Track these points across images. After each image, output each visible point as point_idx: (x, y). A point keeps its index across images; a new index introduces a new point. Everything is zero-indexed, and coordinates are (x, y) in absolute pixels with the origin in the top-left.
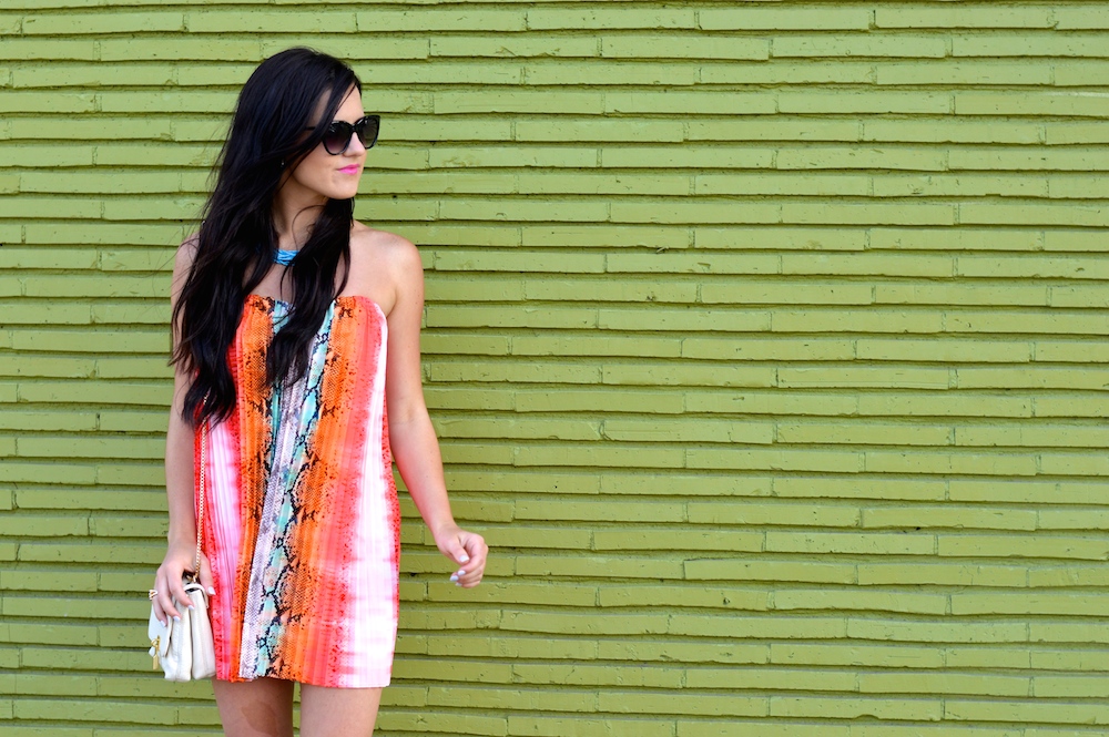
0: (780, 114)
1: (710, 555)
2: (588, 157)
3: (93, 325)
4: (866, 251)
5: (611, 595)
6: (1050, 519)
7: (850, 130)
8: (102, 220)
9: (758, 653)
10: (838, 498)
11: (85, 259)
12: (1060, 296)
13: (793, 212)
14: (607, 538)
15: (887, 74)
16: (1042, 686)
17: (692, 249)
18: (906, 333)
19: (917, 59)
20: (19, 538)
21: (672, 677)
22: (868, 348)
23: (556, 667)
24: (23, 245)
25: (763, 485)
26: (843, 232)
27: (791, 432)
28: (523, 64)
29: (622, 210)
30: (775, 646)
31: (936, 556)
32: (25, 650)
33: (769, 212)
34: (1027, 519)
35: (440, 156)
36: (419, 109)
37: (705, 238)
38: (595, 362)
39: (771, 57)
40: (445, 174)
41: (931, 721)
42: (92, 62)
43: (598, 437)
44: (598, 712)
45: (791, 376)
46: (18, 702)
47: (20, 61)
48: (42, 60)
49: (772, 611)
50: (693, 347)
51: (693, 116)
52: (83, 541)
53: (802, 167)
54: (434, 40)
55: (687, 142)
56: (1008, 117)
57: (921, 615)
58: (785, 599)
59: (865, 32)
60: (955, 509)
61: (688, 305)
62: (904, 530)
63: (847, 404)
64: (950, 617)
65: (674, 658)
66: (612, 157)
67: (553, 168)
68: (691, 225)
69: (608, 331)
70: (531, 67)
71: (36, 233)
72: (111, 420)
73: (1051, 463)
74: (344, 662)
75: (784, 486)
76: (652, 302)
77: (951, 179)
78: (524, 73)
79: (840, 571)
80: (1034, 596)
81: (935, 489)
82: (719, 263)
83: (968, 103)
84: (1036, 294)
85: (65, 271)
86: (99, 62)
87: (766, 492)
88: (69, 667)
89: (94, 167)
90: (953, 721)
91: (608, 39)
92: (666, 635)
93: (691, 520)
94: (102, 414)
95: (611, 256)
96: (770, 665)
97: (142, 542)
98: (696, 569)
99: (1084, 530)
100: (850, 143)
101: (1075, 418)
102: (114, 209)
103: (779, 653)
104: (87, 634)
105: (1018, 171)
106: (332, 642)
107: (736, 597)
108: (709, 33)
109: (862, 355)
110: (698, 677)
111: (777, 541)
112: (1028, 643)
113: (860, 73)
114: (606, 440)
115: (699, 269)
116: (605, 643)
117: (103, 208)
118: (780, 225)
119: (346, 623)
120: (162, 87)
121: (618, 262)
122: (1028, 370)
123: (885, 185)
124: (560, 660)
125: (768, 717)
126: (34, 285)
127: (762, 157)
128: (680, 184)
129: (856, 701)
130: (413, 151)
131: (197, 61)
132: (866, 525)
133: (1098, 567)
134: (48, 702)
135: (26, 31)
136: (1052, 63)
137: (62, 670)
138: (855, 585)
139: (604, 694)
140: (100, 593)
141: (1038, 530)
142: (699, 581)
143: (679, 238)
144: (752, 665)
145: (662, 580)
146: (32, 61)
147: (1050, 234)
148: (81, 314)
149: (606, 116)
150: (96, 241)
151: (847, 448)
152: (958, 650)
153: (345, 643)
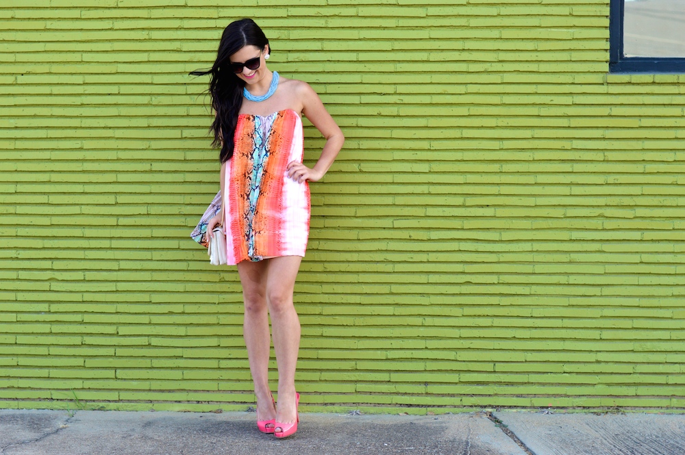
0: (430, 38)
1: (404, 218)
2: (353, 56)
3: (149, 127)
4: (466, 94)
5: (364, 235)
6: (540, 201)
7: (459, 45)
8: (152, 84)
9: (424, 257)
10: (455, 194)
11: (145, 100)
12: (544, 111)
13: (436, 78)
14: (361, 212)
15: (473, 22)
16: (538, 269)
17: (395, 94)
18: (482, 127)
19: (486, 16)
20: (118, 216)
21: (389, 267)
22: (467, 133)
23: (341, 264)
24: (119, 94)
25: (425, 189)
26: (456, 86)
27: (436, 167)
28: (326, 18)
29: (367, 78)
30: (431, 254)
31: (495, 217)
32: (121, 262)
33: (427, 78)
34: (531, 201)
35: (292, 57)
36: (283, 37)
37: (401, 89)
38: (357, 140)
39: (427, 15)
40: (294, 64)
41: (494, 284)
42: (147, 18)
43: (358, 170)
44: (359, 283)
45: (436, 145)
46: (118, 284)
47: (117, 18)
48: (126, 18)
49: (429, 240)
50: (396, 133)
51: (396, 39)
52: (145, 216)
53: (439, 60)
54: (290, 9)
55: (393, 50)
56: (523, 39)
57: (490, 241)
58: (434, 235)
59: (465, 5)
60: (503, 198)
61: (394, 116)
62: (482, 206)
63: (459, 156)
64: (501, 241)
65: (390, 260)
66: (362, 56)
67: (339, 61)
68: (395, 84)
69: (362, 127)
70: (330, 20)
71: (124, 89)
72: (156, 166)
73: (541, 179)
74: (283, 246)
75: (434, 189)
76: (380, 115)
77: (500, 64)
78: (326, 23)
79: (456, 224)
80: (534, 232)
81: (494, 190)
82: (407, 99)
83: (506, 34)
84: (534, 111)
85: (137, 105)
86: (150, 18)
87: (426, 192)
88: (140, 268)
89: (149, 62)
90: (503, 283)
91: (361, 9)
92: (386, 250)
93: (396, 203)
94: (153, 164)
95: (363, 97)
96: (429, 262)
97: (169, 216)
98: (398, 224)
99: (554, 206)
100: (459, 50)
101: (550, 160)
102: (157, 79)
103: (432, 257)
104: (147, 255)
105: (527, 61)
106: (277, 239)
107: (415, 235)
108: (402, 6)
109: (464, 136)
110: (399, 267)
111: (431, 211)
112: (532, 251)
113: (463, 22)
114: (361, 172)
115: (398, 102)
116: (361, 254)
117: (152, 79)
118: (431, 83)
119: (282, 231)
120: (177, 29)
121: (365, 99)
122: (531, 141)
123: (473, 67)
124: (343, 262)
125: (428, 283)
126: (124, 111)
127: (424, 56)
128: (390, 67)
129: (463, 276)
130: (281, 55)
131: (191, 18)
132: (467, 205)
133: (560, 220)
134: (131, 283)
135: (119, 6)
136: (540, 17)
137: (136, 270)
138: (463, 229)
139: (361, 275)
140: (152, 238)
141: (536, 206)
142: (399, 228)
143: (390, 89)
144: (421, 262)
145: (384, 228)
146: (122, 18)
147: (539, 86)
148: (144, 122)
149: (360, 40)
150: (150, 92)
151: (459, 174)
152: (504, 255)
153: (282, 239)
